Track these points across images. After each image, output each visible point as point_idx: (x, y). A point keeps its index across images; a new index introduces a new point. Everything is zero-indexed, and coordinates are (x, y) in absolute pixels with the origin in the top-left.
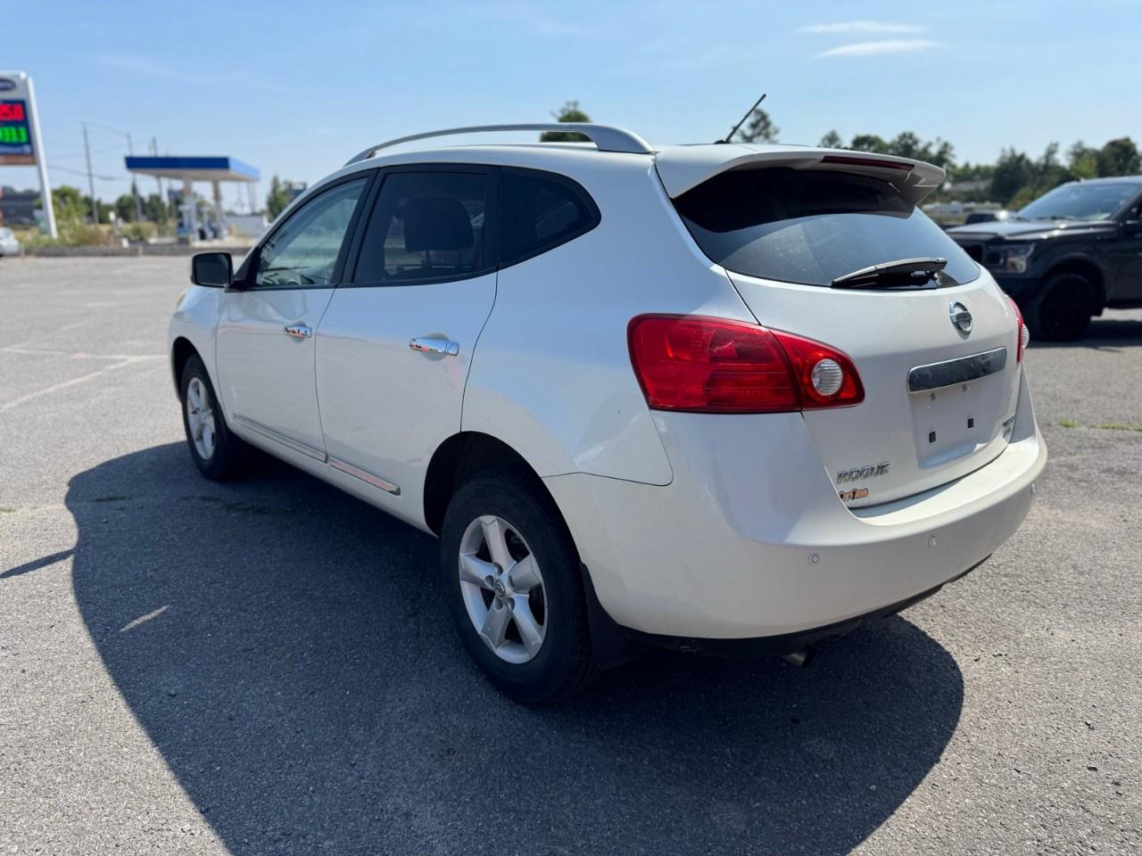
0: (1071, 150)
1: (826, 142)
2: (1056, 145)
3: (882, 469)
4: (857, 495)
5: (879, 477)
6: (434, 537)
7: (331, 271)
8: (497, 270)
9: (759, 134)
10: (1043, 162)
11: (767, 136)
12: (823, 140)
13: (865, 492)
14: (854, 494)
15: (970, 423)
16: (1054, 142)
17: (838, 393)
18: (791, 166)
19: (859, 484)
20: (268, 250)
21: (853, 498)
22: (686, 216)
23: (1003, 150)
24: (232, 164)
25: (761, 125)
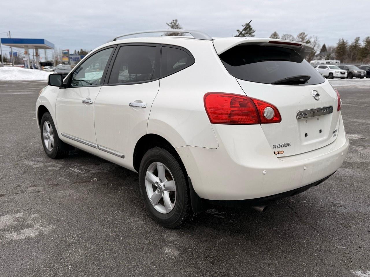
0: (365, 40)
1: (273, 36)
2: (359, 38)
3: (288, 145)
4: (280, 153)
5: (288, 147)
6: (137, 173)
7: (100, 80)
8: (160, 79)
9: (247, 33)
10: (354, 44)
11: (250, 34)
12: (272, 36)
13: (282, 152)
14: (279, 153)
15: (320, 131)
16: (358, 37)
17: (273, 119)
18: (259, 44)
19: (280, 149)
20: (75, 74)
21: (278, 154)
22: (223, 60)
23: (340, 40)
24: (45, 42)
25: (248, 30)
